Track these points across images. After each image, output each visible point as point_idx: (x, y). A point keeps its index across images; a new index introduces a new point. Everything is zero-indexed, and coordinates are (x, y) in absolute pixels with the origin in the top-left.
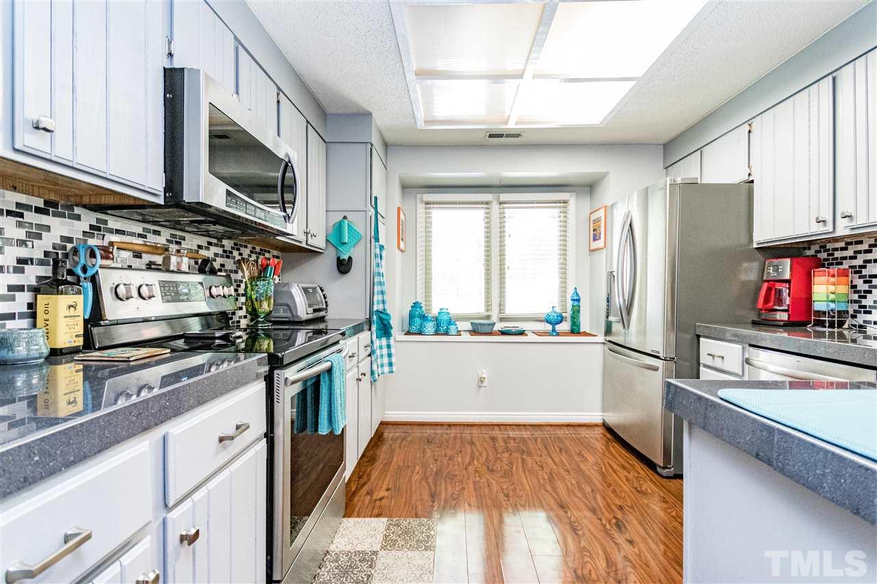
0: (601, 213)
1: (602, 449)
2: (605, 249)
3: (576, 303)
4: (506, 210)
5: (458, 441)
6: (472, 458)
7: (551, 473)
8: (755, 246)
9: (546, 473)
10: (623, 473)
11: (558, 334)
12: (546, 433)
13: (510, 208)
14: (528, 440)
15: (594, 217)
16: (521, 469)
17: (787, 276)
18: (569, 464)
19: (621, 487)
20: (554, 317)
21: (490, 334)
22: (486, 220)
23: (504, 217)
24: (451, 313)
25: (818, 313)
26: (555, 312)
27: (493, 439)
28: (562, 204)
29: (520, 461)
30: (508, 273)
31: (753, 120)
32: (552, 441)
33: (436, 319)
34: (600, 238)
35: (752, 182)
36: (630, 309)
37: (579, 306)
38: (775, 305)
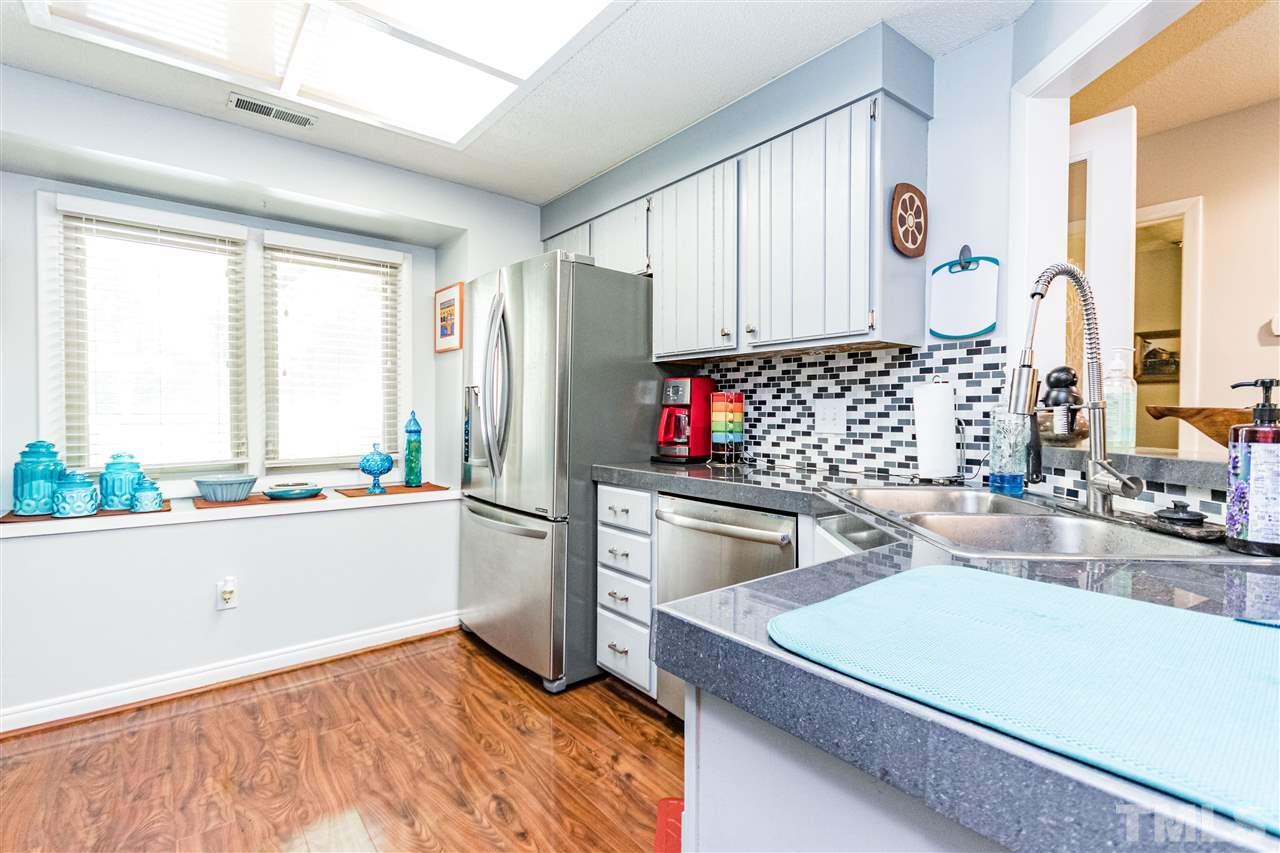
0: (454, 293)
1: (462, 672)
2: (461, 352)
3: (414, 437)
4: (278, 264)
5: (164, 740)
6: (201, 775)
7: (378, 752)
8: (654, 360)
9: (368, 753)
10: (498, 707)
11: (384, 491)
12: (362, 667)
13: (287, 260)
14: (329, 694)
15: (443, 297)
16: (316, 762)
17: (687, 400)
18: (411, 718)
19: (497, 734)
20: (376, 463)
21: (246, 501)
22: (233, 277)
23: (274, 276)
24: (142, 463)
25: (719, 446)
26: (380, 454)
27: (252, 711)
28: (388, 270)
29: (314, 743)
30: (283, 384)
31: (651, 195)
32: (376, 683)
33: (102, 478)
34: (452, 333)
35: (651, 276)
36: (503, 445)
37: (420, 442)
38: (674, 436)
